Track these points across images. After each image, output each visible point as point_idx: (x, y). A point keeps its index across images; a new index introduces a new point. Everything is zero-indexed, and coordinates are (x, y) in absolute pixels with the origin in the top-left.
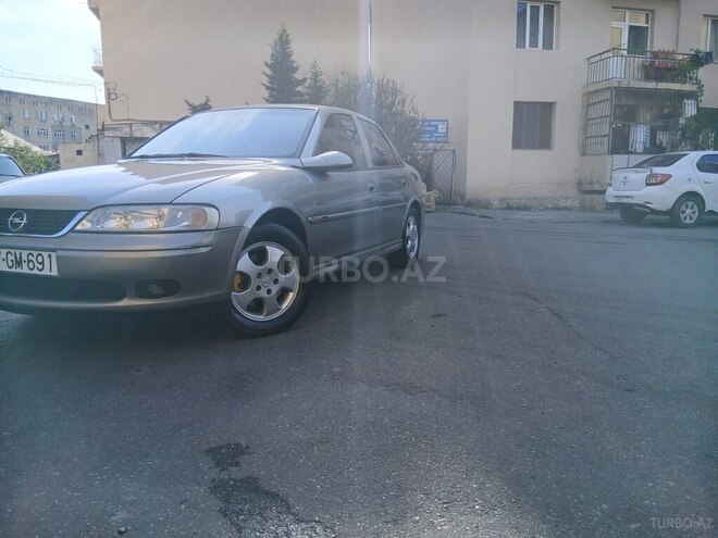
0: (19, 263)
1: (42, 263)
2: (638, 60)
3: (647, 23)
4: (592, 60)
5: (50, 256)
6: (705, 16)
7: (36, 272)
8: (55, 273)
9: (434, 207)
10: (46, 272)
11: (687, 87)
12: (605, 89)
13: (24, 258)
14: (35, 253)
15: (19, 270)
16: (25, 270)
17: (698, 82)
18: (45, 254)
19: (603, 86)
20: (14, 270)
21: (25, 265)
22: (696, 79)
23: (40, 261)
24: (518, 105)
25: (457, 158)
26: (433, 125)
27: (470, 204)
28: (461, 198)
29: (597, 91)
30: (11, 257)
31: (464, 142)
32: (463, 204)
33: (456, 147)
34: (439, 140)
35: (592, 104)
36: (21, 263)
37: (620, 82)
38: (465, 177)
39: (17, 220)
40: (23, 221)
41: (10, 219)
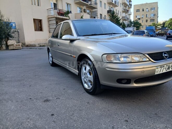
2: (57, 11)
3: (56, 2)
4: (48, 10)
6: (66, 3)
9: (21, 47)
11: (67, 18)
12: (53, 17)
16: (170, 70)
17: (69, 17)
22: (68, 16)
24: (34, 19)
25: (20, 33)
26: (11, 24)
27: (27, 46)
28: (24, 44)
29: (51, 18)
30: (167, 67)
31: (22, 29)
32: (25, 46)
33: (18, 30)
34: (13, 28)
35: (50, 21)
36: (169, 68)
37: (56, 16)
38: (24, 38)
39: (166, 55)
40: (168, 55)
41: (164, 55)
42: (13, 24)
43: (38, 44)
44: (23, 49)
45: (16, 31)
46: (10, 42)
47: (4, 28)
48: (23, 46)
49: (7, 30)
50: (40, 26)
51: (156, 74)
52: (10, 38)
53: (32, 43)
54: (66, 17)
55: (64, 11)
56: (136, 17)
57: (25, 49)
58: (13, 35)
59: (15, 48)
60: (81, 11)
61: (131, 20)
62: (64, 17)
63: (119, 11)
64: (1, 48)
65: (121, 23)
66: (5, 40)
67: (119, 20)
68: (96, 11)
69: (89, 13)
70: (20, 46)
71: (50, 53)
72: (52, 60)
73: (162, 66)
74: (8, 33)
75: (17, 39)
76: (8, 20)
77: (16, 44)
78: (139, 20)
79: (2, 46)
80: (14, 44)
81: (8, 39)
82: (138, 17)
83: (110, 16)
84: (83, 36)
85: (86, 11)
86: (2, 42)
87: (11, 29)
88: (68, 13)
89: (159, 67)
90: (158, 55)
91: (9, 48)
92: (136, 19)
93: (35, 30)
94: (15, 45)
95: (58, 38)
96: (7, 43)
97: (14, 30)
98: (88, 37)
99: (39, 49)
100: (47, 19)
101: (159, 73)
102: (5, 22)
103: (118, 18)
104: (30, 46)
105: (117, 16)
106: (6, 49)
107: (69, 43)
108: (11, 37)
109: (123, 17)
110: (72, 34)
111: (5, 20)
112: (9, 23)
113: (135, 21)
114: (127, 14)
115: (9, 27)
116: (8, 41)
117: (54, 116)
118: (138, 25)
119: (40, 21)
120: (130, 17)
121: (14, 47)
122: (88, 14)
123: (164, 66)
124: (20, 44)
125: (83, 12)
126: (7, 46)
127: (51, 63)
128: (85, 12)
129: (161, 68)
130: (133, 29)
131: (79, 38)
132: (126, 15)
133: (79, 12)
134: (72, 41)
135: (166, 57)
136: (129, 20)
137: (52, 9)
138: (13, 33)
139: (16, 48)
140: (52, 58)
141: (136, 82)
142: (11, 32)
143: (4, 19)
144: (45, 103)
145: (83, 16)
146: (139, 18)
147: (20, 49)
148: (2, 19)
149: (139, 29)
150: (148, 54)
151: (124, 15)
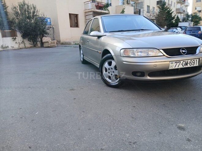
0: (186, 64)
1: (194, 63)
2: (95, 4)
4: (85, 3)
5: (196, 60)
7: (192, 66)
8: (197, 65)
9: (56, 45)
10: (195, 65)
12: (91, 11)
13: (189, 62)
14: (192, 60)
15: (186, 66)
16: (189, 66)
18: (195, 60)
19: (90, 10)
20: (185, 67)
21: (189, 64)
22: (108, 10)
23: (194, 62)
24: (70, 14)
25: (55, 30)
26: (46, 20)
27: (62, 44)
28: (59, 42)
29: (89, 12)
30: (184, 63)
31: (57, 25)
32: (60, 44)
33: (54, 27)
34: (48, 24)
35: (87, 15)
36: (187, 64)
37: (94, 10)
38: (59, 36)
39: (184, 51)
40: (186, 51)
41: (181, 51)
42: (48, 20)
43: (74, 42)
44: (58, 47)
45: (50, 27)
46: (45, 39)
47: (39, 24)
48: (58, 44)
49: (42, 26)
50: (76, 21)
51: (170, 68)
52: (45, 35)
53: (67, 41)
54: (105, 10)
55: (103, 4)
56: (196, 9)
57: (59, 47)
58: (48, 31)
59: (49, 46)
60: (124, 3)
61: (188, 13)
62: (102, 11)
63: (172, 2)
64: (36, 45)
65: (173, 16)
66: (40, 37)
67: (171, 14)
68: (142, 2)
69: (134, 5)
70: (54, 43)
71: (81, 51)
72: (83, 57)
73: (178, 61)
74: (43, 29)
75: (52, 36)
76: (42, 15)
77: (51, 41)
78: (200, 13)
79: (37, 43)
80: (49, 41)
81: (43, 36)
82: (198, 9)
83: (159, 8)
84: (109, 32)
85: (129, 2)
86: (37, 39)
87: (46, 25)
88: (108, 5)
89: (174, 62)
90: (175, 51)
91: (44, 45)
92: (196, 11)
93: (71, 26)
94: (50, 43)
95: (88, 34)
96: (41, 40)
97: (49, 26)
98: (113, 34)
99: (74, 47)
100: (84, 13)
101: (174, 68)
102: (40, 18)
103: (169, 10)
104: (65, 44)
105: (168, 8)
106: (41, 47)
107: (97, 39)
108: (47, 33)
109: (177, 9)
110: (99, 31)
111: (41, 16)
112: (44, 19)
113: (193, 14)
114: (183, 5)
115: (44, 23)
116: (43, 38)
117: (75, 100)
118: (197, 19)
119: (76, 16)
120: (187, 9)
121: (49, 44)
122: (132, 6)
123: (180, 62)
124: (55, 41)
125: (126, 4)
126: (42, 44)
127: (82, 60)
128: (129, 4)
129: (176, 63)
130: (189, 24)
131: (105, 34)
132: (181, 7)
133: (120, 4)
134: (99, 37)
135: (184, 53)
136: (185, 13)
137: (89, 2)
138: (48, 29)
139: (51, 45)
140: (83, 56)
141: (150, 75)
142: (46, 28)
143: (39, 14)
144: (71, 91)
145: (124, 9)
146: (200, 10)
147: (55, 47)
148: (37, 15)
149: (199, 24)
150: (162, 49)
151: (179, 6)
